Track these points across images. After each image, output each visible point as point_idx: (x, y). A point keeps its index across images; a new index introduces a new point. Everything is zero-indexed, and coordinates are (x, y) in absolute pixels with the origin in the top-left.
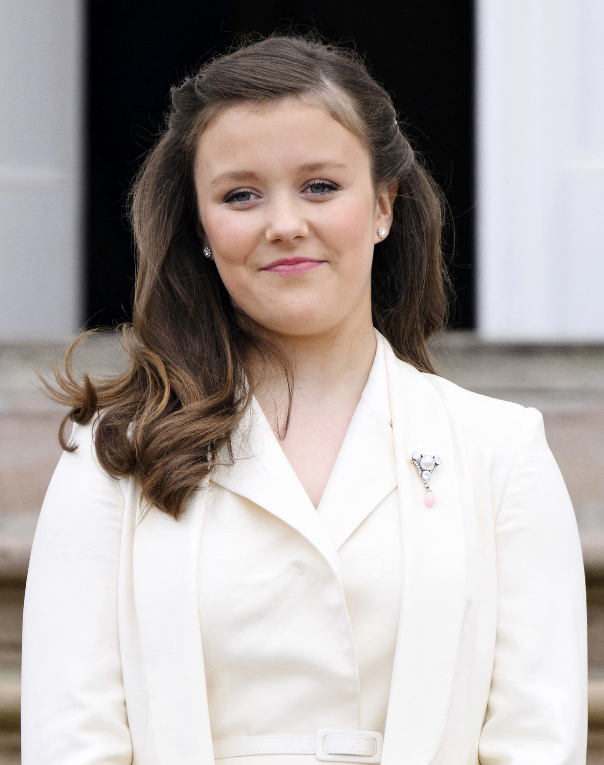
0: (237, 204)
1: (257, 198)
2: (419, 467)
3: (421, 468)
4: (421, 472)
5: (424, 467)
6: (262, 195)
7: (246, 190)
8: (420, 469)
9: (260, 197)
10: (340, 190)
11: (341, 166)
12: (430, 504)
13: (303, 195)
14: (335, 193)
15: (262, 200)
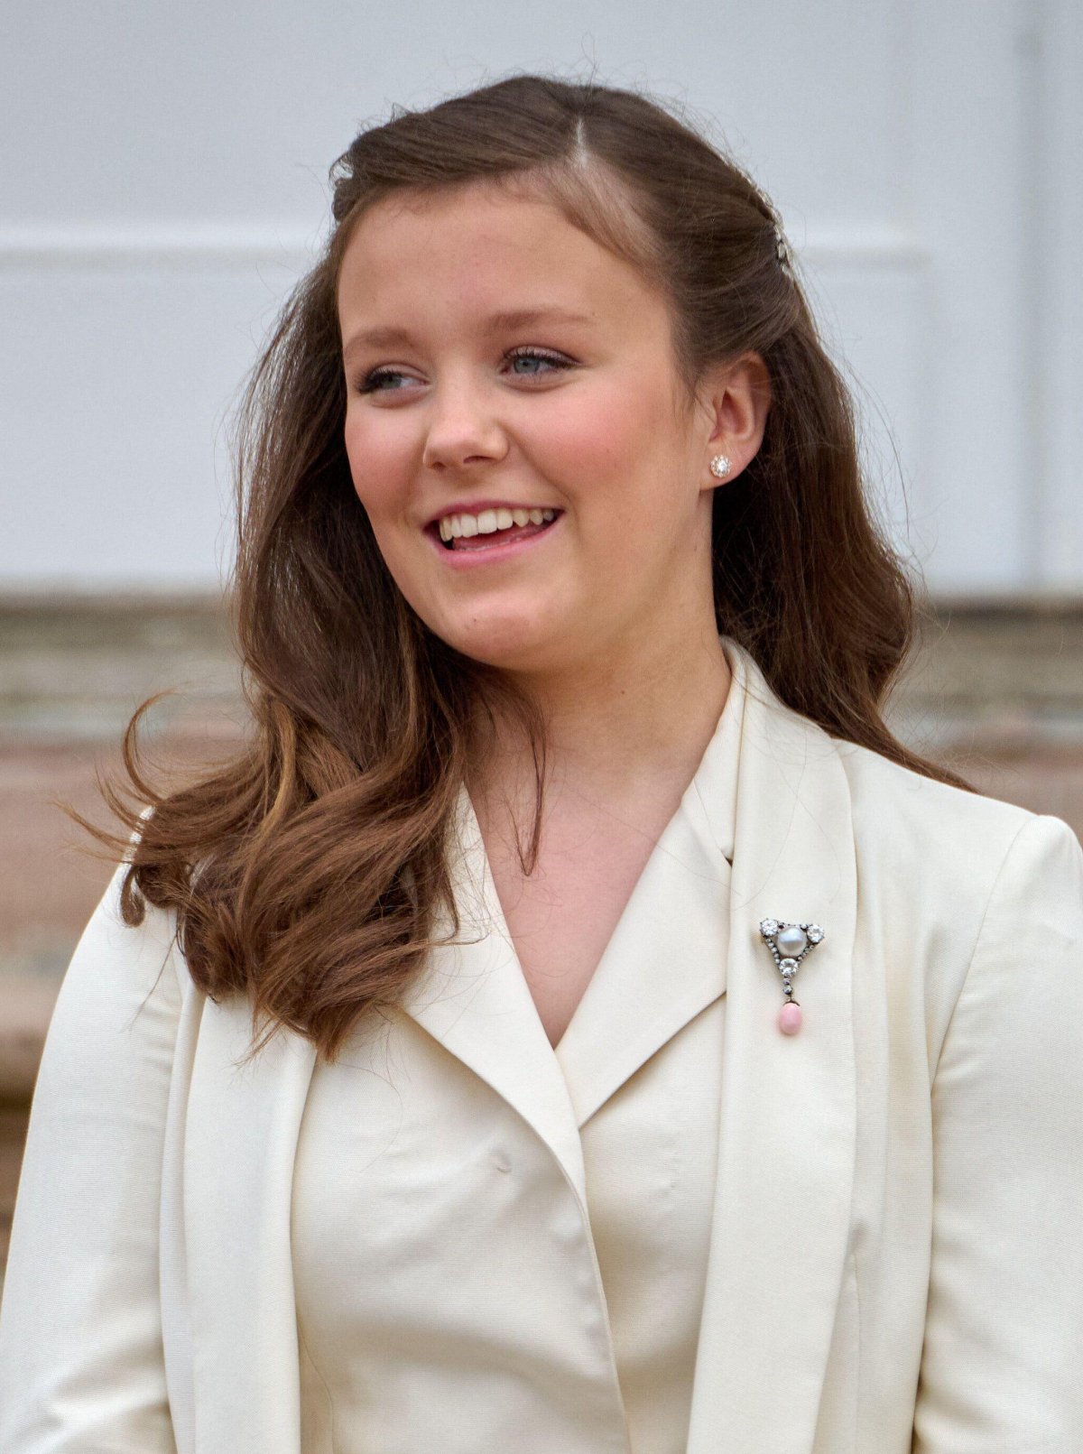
0: (382, 395)
1: (420, 384)
2: (774, 950)
3: (778, 952)
4: (777, 961)
5: (784, 951)
6: (428, 379)
7: (395, 368)
8: (776, 955)
9: (426, 382)
10: (577, 367)
11: (577, 319)
12: (789, 1030)
13: (503, 378)
14: (567, 375)
15: (428, 388)
